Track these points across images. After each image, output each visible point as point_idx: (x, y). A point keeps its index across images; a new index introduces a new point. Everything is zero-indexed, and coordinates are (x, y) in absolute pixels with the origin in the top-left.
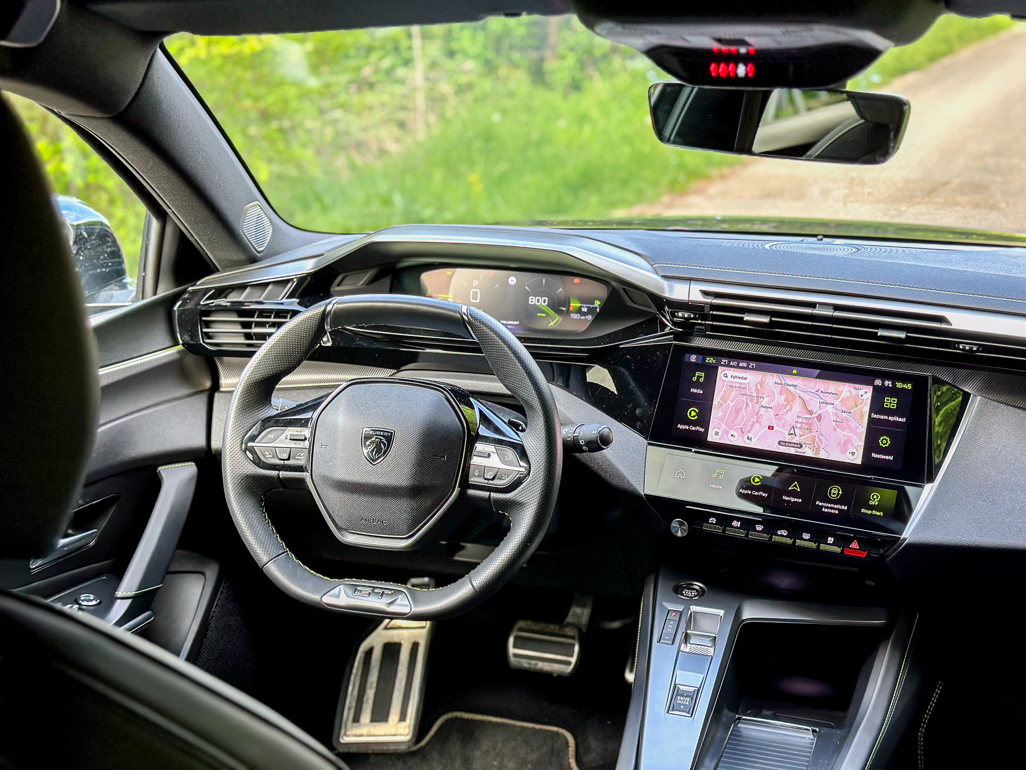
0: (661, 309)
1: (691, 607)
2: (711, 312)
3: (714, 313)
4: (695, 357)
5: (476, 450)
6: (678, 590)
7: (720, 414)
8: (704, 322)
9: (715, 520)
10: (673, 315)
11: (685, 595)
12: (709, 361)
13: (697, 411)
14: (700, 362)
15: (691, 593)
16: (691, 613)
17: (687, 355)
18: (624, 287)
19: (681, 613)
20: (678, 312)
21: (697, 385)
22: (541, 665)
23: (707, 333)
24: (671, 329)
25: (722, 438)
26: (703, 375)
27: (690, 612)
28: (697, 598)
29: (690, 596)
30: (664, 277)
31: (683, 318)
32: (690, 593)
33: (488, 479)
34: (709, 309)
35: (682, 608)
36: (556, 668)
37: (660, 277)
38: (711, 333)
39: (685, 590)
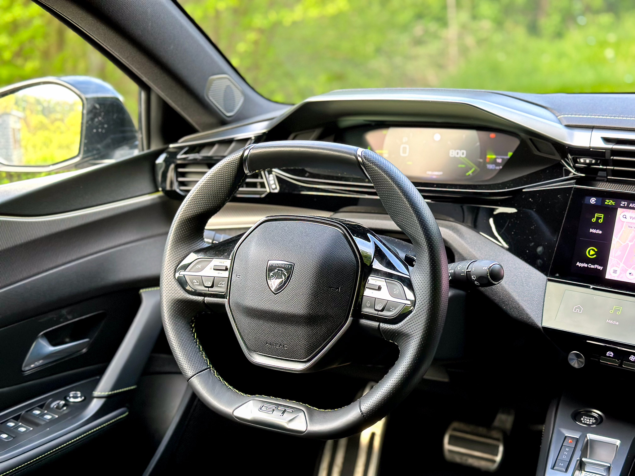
0: (564, 157)
1: (588, 435)
2: (612, 157)
3: (615, 158)
4: (595, 199)
5: (368, 283)
6: (576, 417)
7: (619, 253)
8: (605, 167)
9: (612, 354)
10: (575, 161)
11: (583, 422)
12: (608, 203)
13: (596, 250)
14: (600, 204)
15: (590, 420)
16: (588, 440)
17: (587, 198)
18: (530, 137)
19: (577, 440)
20: (580, 158)
21: (596, 225)
22: (471, 461)
23: (608, 177)
24: (574, 174)
25: (620, 276)
26: (602, 217)
27: (586, 439)
28: (595, 426)
29: (588, 423)
30: (568, 126)
31: (585, 163)
32: (588, 420)
33: (378, 311)
34: (609, 154)
35: (579, 436)
36: (483, 464)
37: (564, 127)
38: (613, 178)
39: (584, 417)
